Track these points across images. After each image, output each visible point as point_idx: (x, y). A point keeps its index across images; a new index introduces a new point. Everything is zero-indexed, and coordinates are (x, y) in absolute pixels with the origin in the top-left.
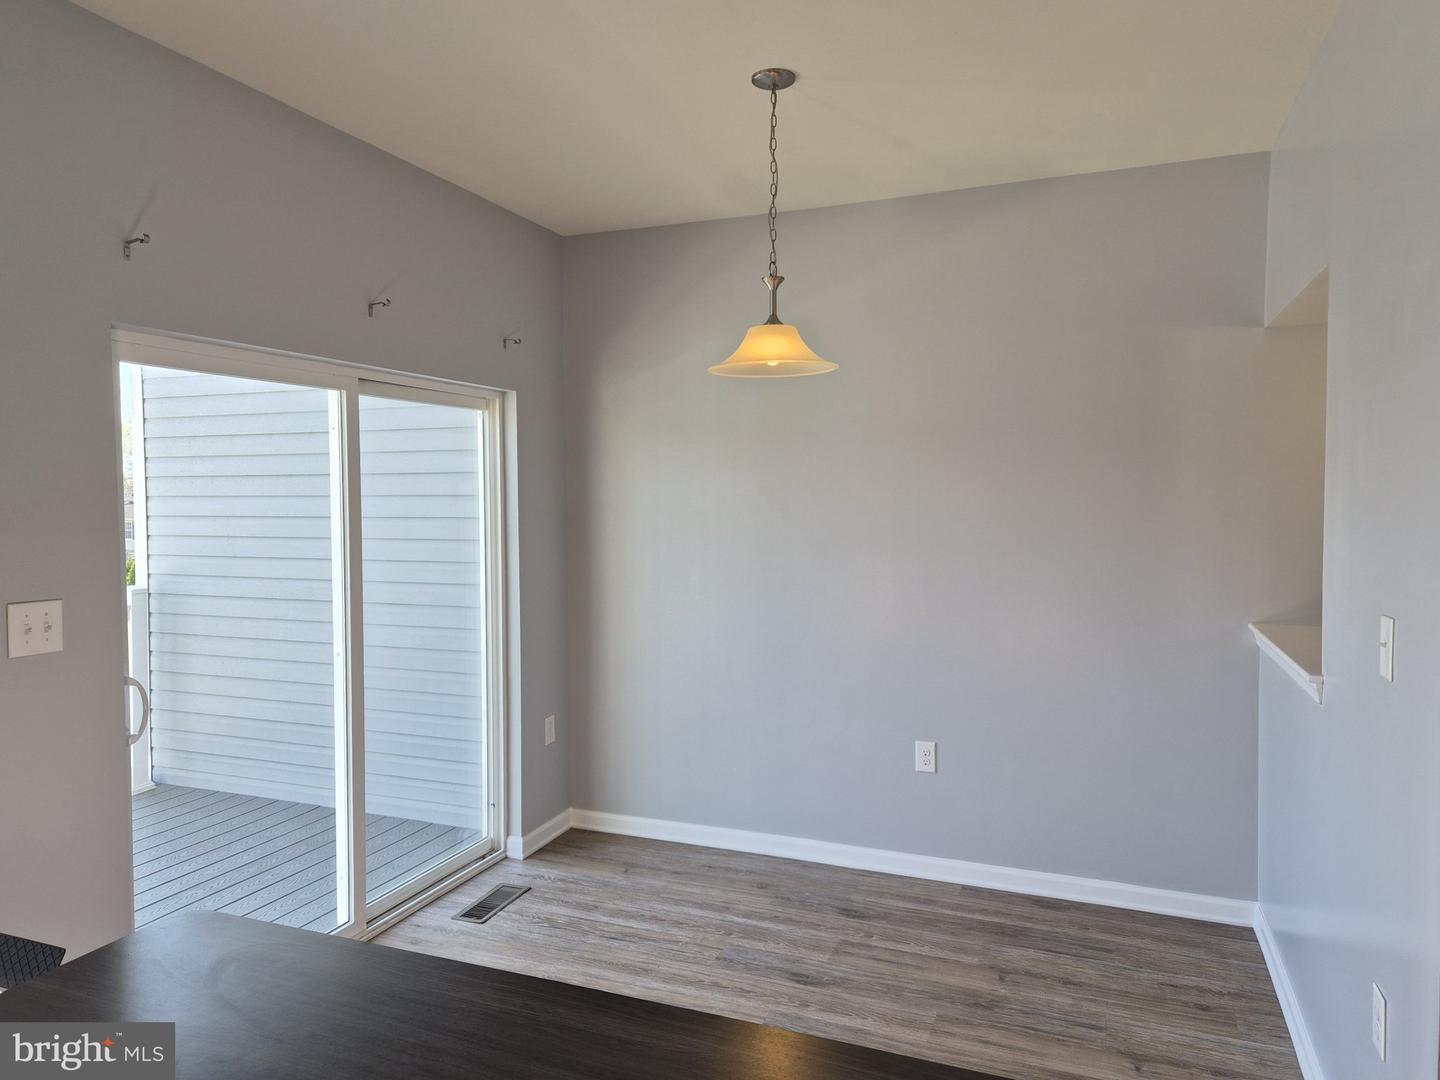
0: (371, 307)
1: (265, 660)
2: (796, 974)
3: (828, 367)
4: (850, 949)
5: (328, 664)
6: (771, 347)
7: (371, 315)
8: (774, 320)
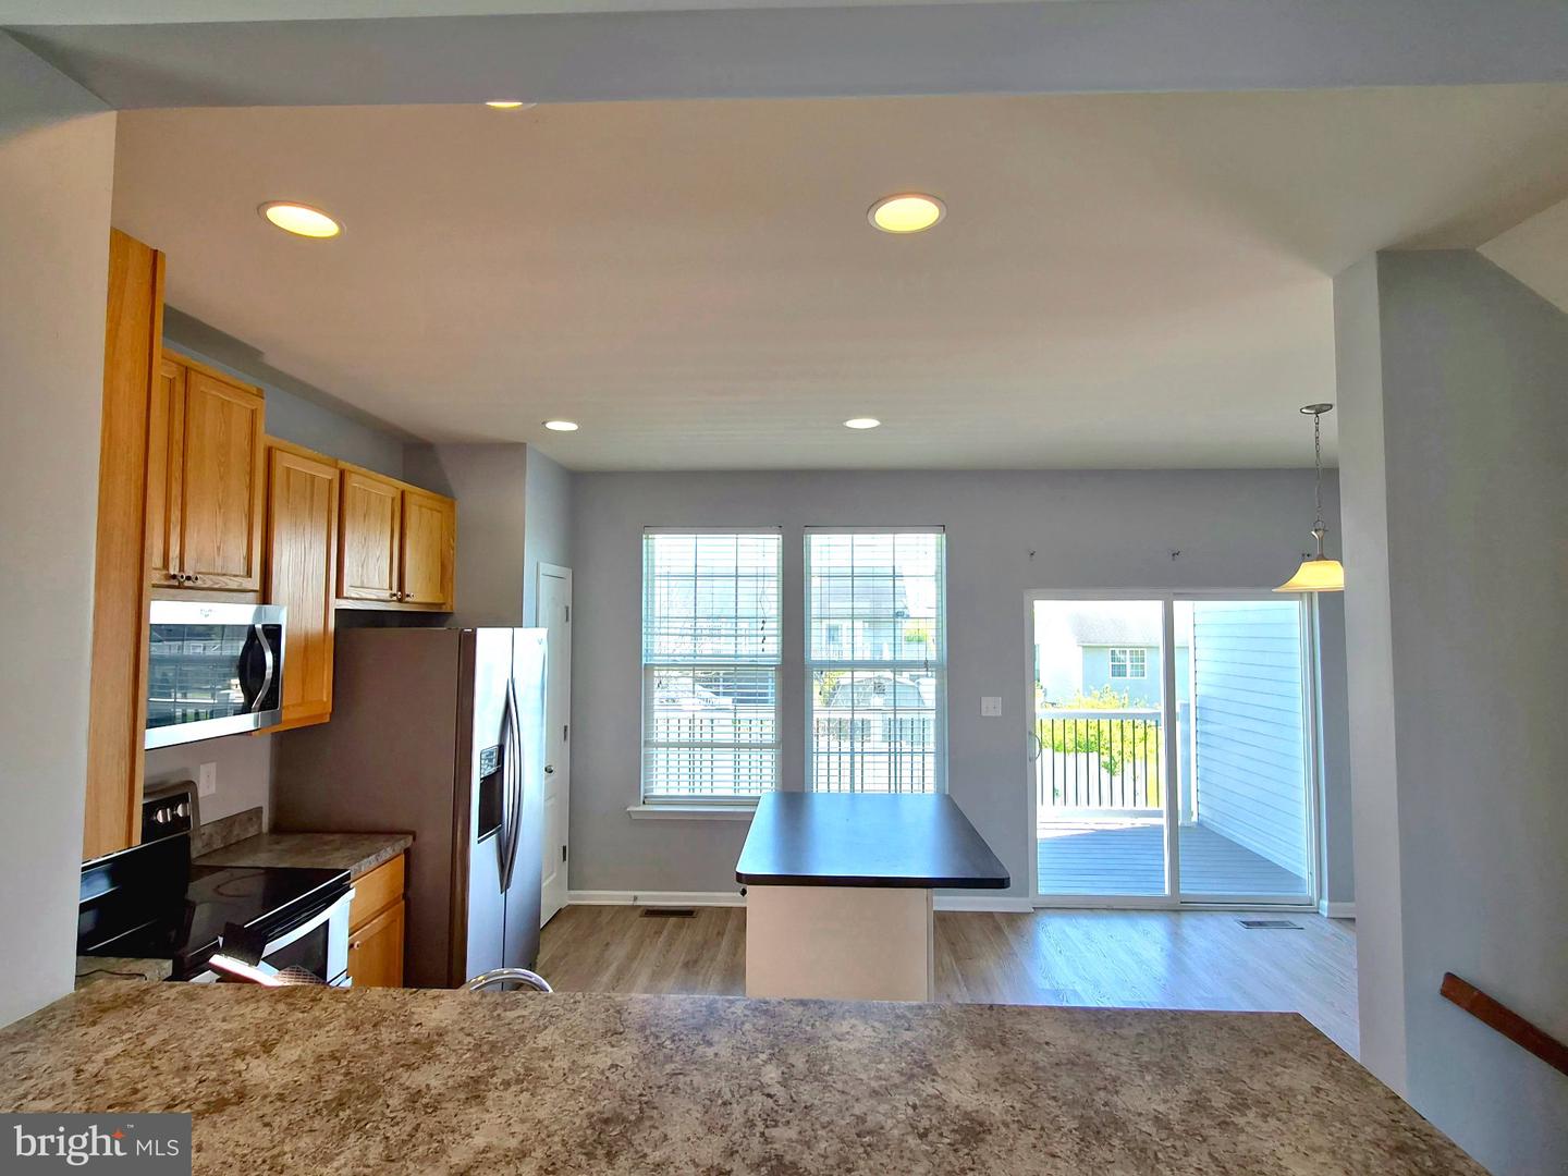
0: (1174, 555)
8: (1321, 557)
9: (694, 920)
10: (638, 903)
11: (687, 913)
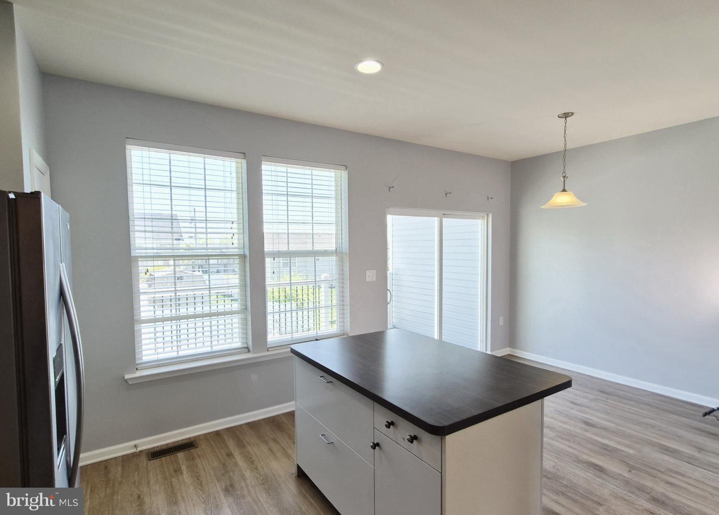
0: (446, 194)
1: (420, 276)
2: (585, 422)
3: (585, 204)
4: (597, 400)
5: (433, 277)
6: (562, 199)
7: (446, 196)
8: (564, 190)
9: (198, 450)
10: (139, 449)
11: (188, 446)
